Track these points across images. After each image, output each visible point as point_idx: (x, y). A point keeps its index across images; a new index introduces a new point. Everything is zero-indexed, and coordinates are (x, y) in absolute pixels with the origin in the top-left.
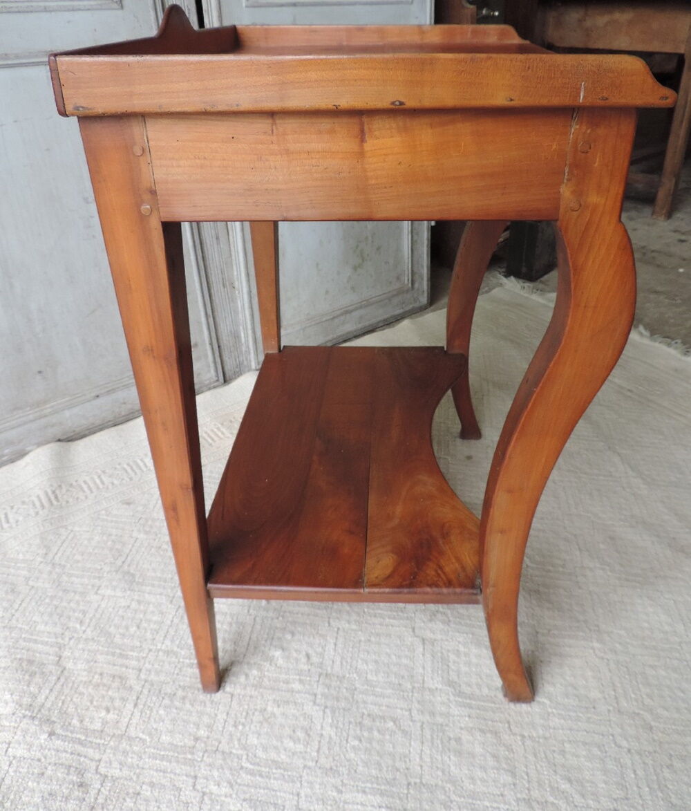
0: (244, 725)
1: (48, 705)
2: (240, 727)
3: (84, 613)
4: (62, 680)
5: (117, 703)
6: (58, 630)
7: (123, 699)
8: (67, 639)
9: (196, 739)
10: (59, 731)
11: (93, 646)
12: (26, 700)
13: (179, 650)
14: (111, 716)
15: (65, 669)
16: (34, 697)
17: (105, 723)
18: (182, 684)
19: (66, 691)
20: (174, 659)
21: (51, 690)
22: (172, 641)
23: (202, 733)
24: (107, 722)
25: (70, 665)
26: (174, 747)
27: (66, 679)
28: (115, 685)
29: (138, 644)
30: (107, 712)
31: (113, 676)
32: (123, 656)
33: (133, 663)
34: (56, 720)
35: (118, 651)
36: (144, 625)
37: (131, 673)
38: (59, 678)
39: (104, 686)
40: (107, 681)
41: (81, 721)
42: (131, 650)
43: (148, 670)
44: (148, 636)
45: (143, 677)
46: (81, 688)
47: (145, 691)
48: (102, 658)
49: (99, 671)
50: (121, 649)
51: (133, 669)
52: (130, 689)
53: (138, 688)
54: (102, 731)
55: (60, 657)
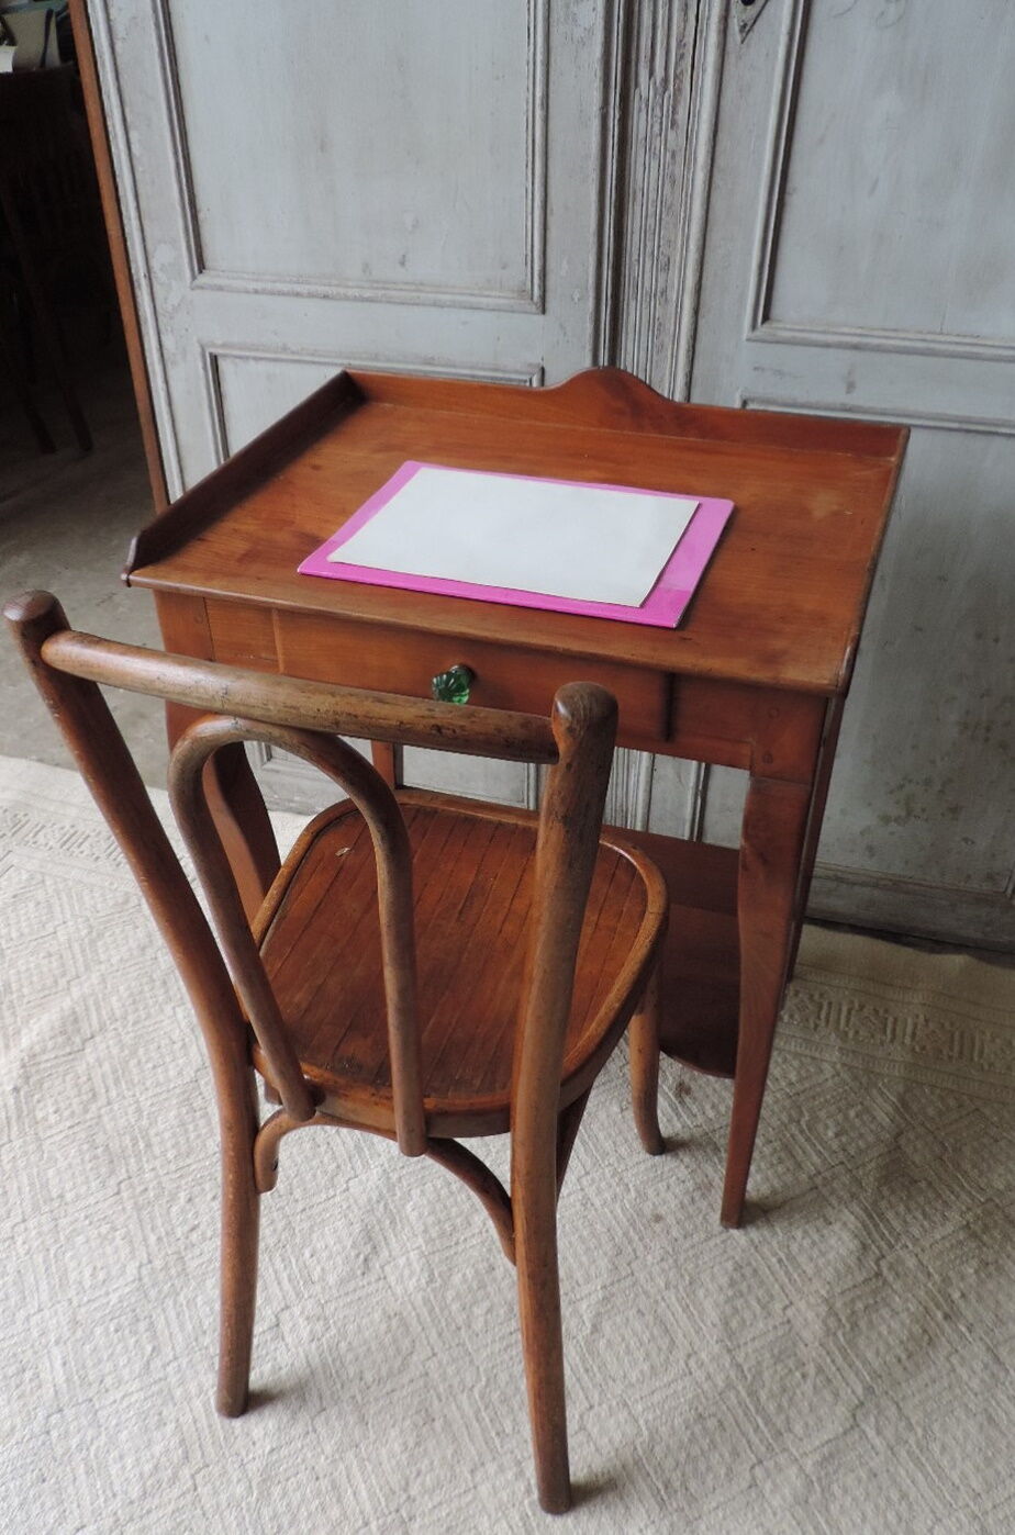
0: (91, 1223)
1: (42, 1066)
2: (87, 1222)
3: (148, 1016)
4: (71, 1057)
5: (66, 1113)
6: (118, 1013)
7: (73, 1112)
8: (112, 1027)
9: (61, 1196)
10: (22, 1093)
11: (115, 1051)
12: (37, 1049)
13: (145, 1117)
14: (53, 1119)
15: (83, 1050)
16: (44, 1051)
17: (45, 1119)
18: (111, 1145)
19: (62, 1068)
20: (133, 1120)
21: (56, 1058)
22: (152, 1105)
23: (69, 1196)
24: (47, 1120)
25: (88, 1050)
26: (45, 1185)
27: (73, 1060)
28: (85, 1097)
29: (136, 1081)
30: (55, 1112)
31: (92, 1090)
32: (117, 1081)
33: (113, 1093)
34: (31, 1083)
35: (120, 1072)
36: (159, 1070)
37: (102, 1100)
38: (70, 1054)
39: (80, 1091)
40: (85, 1088)
41: (39, 1101)
42: (126, 1082)
43: (111, 1110)
44: (148, 1083)
45: (103, 1111)
46: (68, 1078)
47: (88, 1124)
48: (106, 1067)
49: (93, 1075)
50: (123, 1073)
51: (108, 1097)
52: (86, 1111)
53: (88, 1116)
54: (37, 1123)
55: (92, 1037)
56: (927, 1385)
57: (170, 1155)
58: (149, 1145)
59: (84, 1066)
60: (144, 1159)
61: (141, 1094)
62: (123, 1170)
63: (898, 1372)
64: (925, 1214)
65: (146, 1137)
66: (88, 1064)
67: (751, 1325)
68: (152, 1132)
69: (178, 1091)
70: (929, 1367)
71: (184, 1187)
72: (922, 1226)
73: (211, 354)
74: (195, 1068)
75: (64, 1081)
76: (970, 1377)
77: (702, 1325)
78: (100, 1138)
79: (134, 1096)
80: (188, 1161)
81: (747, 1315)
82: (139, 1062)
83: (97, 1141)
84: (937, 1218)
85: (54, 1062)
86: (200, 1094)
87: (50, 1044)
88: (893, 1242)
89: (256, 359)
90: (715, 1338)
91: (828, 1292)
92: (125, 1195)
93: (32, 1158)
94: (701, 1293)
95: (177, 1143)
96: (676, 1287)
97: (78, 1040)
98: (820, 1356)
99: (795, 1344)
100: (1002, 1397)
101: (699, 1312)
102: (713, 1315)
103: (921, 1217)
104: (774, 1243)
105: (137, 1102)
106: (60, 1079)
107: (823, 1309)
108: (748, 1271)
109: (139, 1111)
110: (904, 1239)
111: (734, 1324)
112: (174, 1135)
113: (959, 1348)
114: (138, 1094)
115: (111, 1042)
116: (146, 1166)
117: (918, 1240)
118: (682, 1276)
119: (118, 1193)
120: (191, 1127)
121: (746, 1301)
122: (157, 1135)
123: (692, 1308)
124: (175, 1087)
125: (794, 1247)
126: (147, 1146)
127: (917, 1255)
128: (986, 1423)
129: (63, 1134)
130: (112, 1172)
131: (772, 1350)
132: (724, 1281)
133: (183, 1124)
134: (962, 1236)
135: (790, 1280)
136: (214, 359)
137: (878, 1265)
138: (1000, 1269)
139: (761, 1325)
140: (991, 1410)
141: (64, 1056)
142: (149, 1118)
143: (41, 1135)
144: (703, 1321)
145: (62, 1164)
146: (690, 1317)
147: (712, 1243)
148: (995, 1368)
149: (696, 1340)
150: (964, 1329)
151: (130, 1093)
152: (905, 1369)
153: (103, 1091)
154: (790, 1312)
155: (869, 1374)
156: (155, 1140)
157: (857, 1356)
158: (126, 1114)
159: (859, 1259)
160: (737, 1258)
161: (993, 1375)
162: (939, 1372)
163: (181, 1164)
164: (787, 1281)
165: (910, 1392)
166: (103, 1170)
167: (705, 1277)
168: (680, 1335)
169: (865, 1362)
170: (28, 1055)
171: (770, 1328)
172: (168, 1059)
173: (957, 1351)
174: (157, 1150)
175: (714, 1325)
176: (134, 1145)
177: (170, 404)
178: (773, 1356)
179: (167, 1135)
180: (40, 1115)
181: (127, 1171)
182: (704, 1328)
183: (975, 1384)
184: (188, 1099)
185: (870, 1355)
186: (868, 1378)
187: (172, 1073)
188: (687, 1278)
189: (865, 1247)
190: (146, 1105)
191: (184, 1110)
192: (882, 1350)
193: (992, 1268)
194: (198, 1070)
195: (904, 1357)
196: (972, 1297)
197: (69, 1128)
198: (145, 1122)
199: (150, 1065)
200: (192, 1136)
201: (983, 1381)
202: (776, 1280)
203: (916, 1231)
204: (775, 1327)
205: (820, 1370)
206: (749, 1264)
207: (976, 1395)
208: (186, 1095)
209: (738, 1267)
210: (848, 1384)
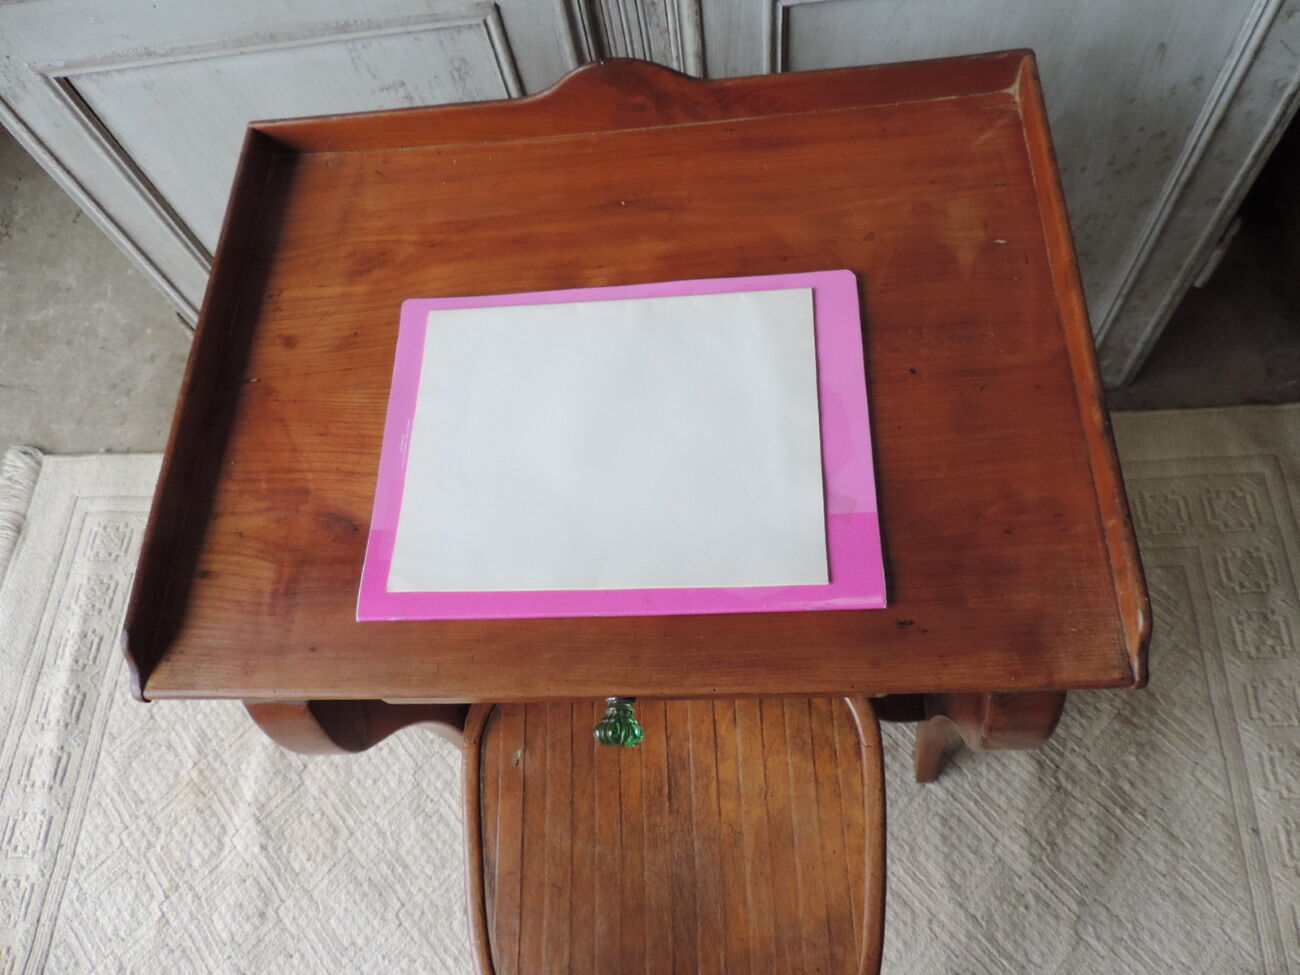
0: (390, 961)
1: (275, 815)
2: (387, 962)
4: (296, 795)
5: (319, 858)
7: (324, 856)
9: (353, 944)
10: (270, 849)
12: (262, 798)
13: (390, 838)
14: (309, 866)
15: (303, 783)
16: (269, 798)
17: (303, 869)
18: (372, 877)
19: (293, 810)
21: (283, 801)
22: (390, 823)
23: (360, 941)
25: (308, 782)
26: (334, 937)
27: (299, 797)
28: (328, 835)
29: (365, 803)
30: (309, 860)
31: (330, 824)
32: (347, 807)
33: (351, 822)
34: (273, 836)
35: (347, 797)
36: (380, 784)
37: (344, 833)
38: (293, 792)
39: (319, 829)
40: (324, 825)
41: (289, 852)
42: (356, 805)
43: (357, 840)
44: (376, 801)
45: (350, 844)
46: (303, 817)
47: (343, 862)
48: (332, 796)
49: (324, 808)
50: (350, 797)
51: (348, 827)
52: (335, 848)
53: (340, 853)
54: (297, 875)
55: (305, 766)
56: (1124, 881)
57: (429, 870)
58: (405, 867)
59: (312, 801)
60: (408, 882)
61: (375, 815)
62: (395, 900)
63: (1099, 877)
64: (1080, 712)
65: (399, 859)
66: (315, 798)
67: (971, 872)
68: (403, 852)
69: (406, 801)
70: (1121, 862)
71: (454, 900)
72: (1081, 725)
73: (57, 79)
74: (412, 772)
75: (301, 823)
76: (1156, 861)
77: (931, 888)
78: (361, 874)
79: (370, 818)
80: (447, 872)
81: (965, 866)
82: (359, 781)
83: (359, 877)
84: (1091, 713)
85: (283, 807)
86: (427, 797)
87: (272, 792)
88: (1062, 750)
89: (120, 71)
90: (947, 897)
91: (1024, 822)
92: (407, 924)
93: (310, 913)
94: (922, 858)
95: (429, 857)
96: (900, 860)
97: (294, 776)
98: (1035, 885)
99: (1011, 880)
100: (1185, 871)
101: (926, 877)
102: (938, 876)
103: (1077, 716)
104: (966, 786)
105: (376, 824)
106: (297, 822)
107: (1024, 840)
108: (953, 822)
109: (381, 833)
110: (1071, 744)
111: (957, 879)
112: (423, 849)
113: (1140, 836)
114: (372, 816)
115: (324, 767)
116: (412, 889)
117: (1081, 740)
118: (902, 846)
119: (400, 924)
120: (433, 836)
121: (960, 852)
122: (408, 853)
123: (918, 874)
124: (402, 799)
125: (984, 785)
126: (403, 869)
127: (1084, 757)
128: (1179, 901)
129: (326, 882)
130: (386, 905)
131: (994, 892)
132: (937, 840)
133: (425, 835)
134: (1117, 726)
135: (989, 819)
136: (66, 83)
137: (1056, 779)
138: (1154, 746)
139: (978, 871)
140: (1179, 886)
141: (288, 796)
142: (393, 838)
143: (309, 887)
144: (931, 884)
145: (339, 911)
146: (920, 883)
147: (915, 805)
148: (1173, 846)
149: (932, 904)
150: (1140, 817)
151: (366, 817)
152: (1104, 872)
153: (341, 823)
154: (998, 850)
155: (1077, 888)
156: (409, 860)
157: (1064, 874)
158: (372, 841)
159: (1040, 780)
160: (941, 812)
161: (1174, 855)
162: (1130, 864)
163: (442, 878)
164: (986, 820)
165: (1113, 892)
166: (378, 906)
167: (920, 840)
168: (917, 903)
169: (1072, 877)
170: (258, 809)
171: (988, 871)
172: (383, 769)
173: (1139, 839)
174: (415, 869)
175: (942, 886)
176: (392, 871)
177: (41, 142)
178: (996, 897)
179: (417, 851)
180: (297, 868)
181: (399, 899)
182: (934, 890)
183: (1162, 867)
184: (419, 806)
185: (1073, 869)
186: (1077, 892)
187: (393, 784)
188: (907, 848)
189: (1041, 764)
190: (384, 824)
191: (420, 820)
192: (1082, 861)
193: (1148, 748)
194: (415, 772)
195: (1100, 861)
196: (1139, 783)
197: (330, 871)
198: (392, 844)
199: (369, 782)
200: (439, 845)
201: (1166, 861)
202: (979, 822)
203: (1078, 732)
204: (991, 869)
205: (1037, 897)
206: (953, 815)
207: (1164, 876)
208: (415, 804)
209: (944, 821)
210: (1063, 904)
